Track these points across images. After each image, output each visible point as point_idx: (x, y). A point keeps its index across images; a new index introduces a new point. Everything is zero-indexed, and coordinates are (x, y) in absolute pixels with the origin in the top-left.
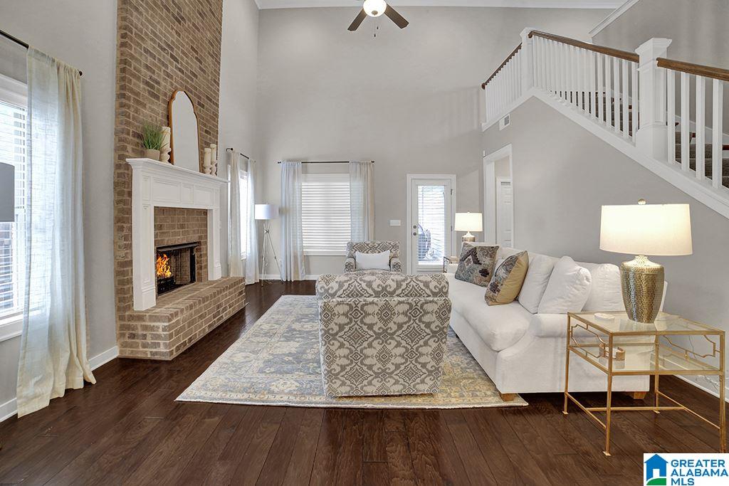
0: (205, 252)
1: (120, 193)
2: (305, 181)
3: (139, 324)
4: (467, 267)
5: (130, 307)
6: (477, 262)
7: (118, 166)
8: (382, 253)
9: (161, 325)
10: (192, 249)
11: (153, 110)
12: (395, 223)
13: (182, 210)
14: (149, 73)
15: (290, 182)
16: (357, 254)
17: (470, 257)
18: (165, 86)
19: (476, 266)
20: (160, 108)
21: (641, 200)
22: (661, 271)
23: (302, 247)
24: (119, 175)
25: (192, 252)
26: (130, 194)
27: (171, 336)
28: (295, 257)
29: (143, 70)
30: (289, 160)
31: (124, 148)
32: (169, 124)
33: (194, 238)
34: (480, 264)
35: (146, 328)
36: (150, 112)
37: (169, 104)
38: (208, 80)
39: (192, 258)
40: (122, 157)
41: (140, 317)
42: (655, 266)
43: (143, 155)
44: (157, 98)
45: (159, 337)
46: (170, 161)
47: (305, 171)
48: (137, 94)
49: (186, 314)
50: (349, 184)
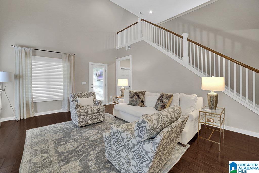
2: (34, 60)
4: (135, 100)
6: (139, 98)
12: (84, 83)
17: (136, 96)
19: (139, 99)
22: (218, 95)
34: (141, 98)
47: (34, 54)
50: (62, 64)
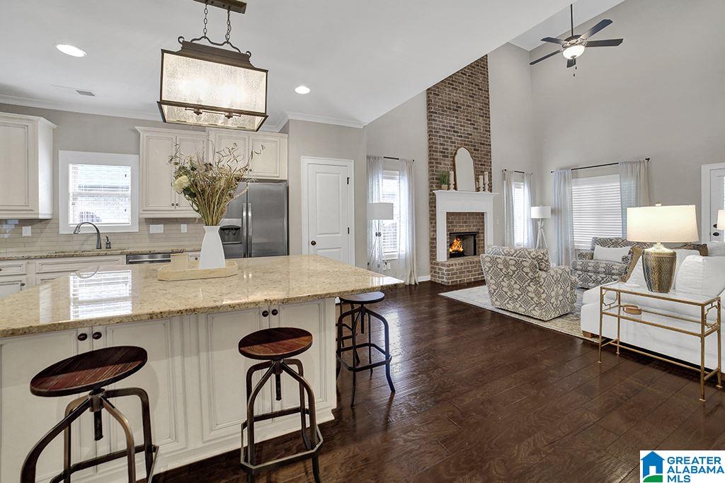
0: (482, 238)
1: (431, 207)
3: (437, 267)
5: (435, 259)
7: (430, 195)
8: (623, 248)
9: (445, 268)
10: (475, 236)
11: (445, 164)
13: (465, 214)
14: (442, 147)
15: (562, 188)
16: (598, 247)
18: (451, 149)
20: (448, 161)
21: (659, 203)
23: (574, 241)
24: (431, 199)
25: (474, 238)
26: (435, 207)
27: (449, 275)
28: (567, 250)
29: (439, 146)
30: (561, 169)
31: (432, 186)
32: (454, 170)
33: (474, 229)
35: (439, 269)
36: (444, 166)
37: (454, 157)
38: (481, 133)
39: (475, 241)
40: (431, 190)
41: (437, 264)
42: (671, 251)
43: (440, 188)
44: (447, 157)
45: (443, 274)
46: (455, 188)
48: (437, 159)
49: (458, 267)
